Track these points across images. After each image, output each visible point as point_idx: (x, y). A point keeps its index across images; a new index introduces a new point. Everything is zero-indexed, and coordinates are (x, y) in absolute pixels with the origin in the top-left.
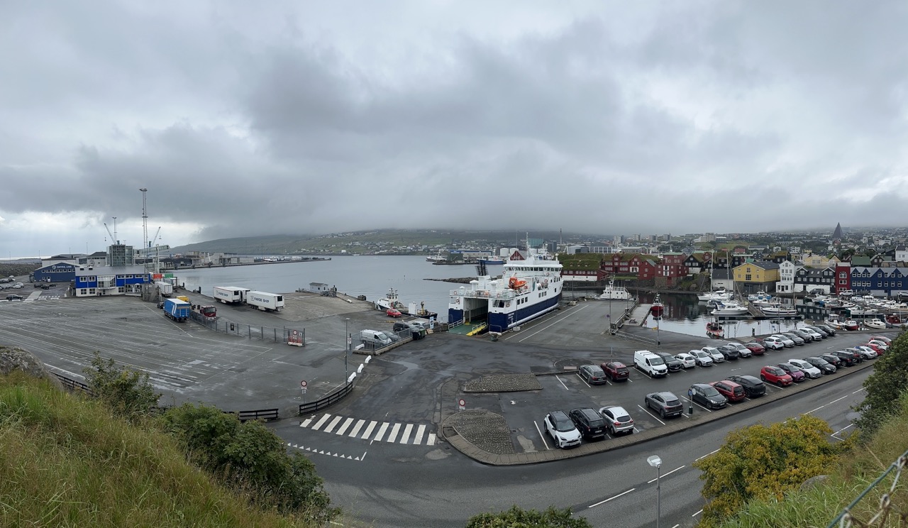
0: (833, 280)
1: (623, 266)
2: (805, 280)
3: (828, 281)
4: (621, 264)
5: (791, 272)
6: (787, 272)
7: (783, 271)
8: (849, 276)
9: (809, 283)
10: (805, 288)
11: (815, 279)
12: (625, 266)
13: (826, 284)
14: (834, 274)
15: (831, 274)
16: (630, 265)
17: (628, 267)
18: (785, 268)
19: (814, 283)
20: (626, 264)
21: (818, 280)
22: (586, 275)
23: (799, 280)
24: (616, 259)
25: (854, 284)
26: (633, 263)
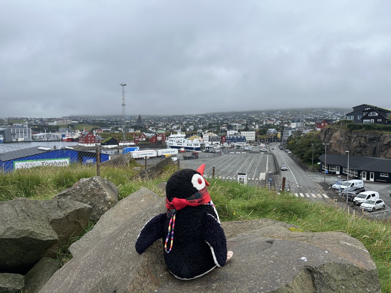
0: (221, 140)
1: (137, 138)
2: (212, 140)
3: (219, 140)
4: (136, 137)
5: (207, 138)
6: (206, 138)
7: (205, 138)
8: (225, 138)
9: (213, 141)
10: (212, 143)
11: (215, 140)
12: (138, 138)
13: (219, 141)
14: (221, 138)
15: (220, 138)
16: (140, 137)
17: (139, 138)
18: (205, 137)
19: (215, 141)
20: (138, 137)
21: (216, 140)
22: (130, 142)
23: (210, 140)
24: (134, 135)
25: (227, 141)
26: (141, 137)
